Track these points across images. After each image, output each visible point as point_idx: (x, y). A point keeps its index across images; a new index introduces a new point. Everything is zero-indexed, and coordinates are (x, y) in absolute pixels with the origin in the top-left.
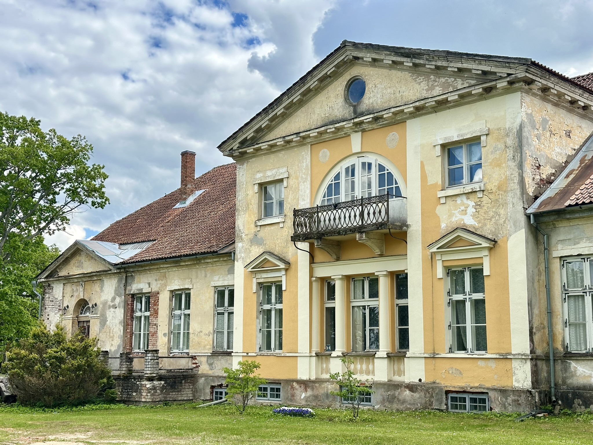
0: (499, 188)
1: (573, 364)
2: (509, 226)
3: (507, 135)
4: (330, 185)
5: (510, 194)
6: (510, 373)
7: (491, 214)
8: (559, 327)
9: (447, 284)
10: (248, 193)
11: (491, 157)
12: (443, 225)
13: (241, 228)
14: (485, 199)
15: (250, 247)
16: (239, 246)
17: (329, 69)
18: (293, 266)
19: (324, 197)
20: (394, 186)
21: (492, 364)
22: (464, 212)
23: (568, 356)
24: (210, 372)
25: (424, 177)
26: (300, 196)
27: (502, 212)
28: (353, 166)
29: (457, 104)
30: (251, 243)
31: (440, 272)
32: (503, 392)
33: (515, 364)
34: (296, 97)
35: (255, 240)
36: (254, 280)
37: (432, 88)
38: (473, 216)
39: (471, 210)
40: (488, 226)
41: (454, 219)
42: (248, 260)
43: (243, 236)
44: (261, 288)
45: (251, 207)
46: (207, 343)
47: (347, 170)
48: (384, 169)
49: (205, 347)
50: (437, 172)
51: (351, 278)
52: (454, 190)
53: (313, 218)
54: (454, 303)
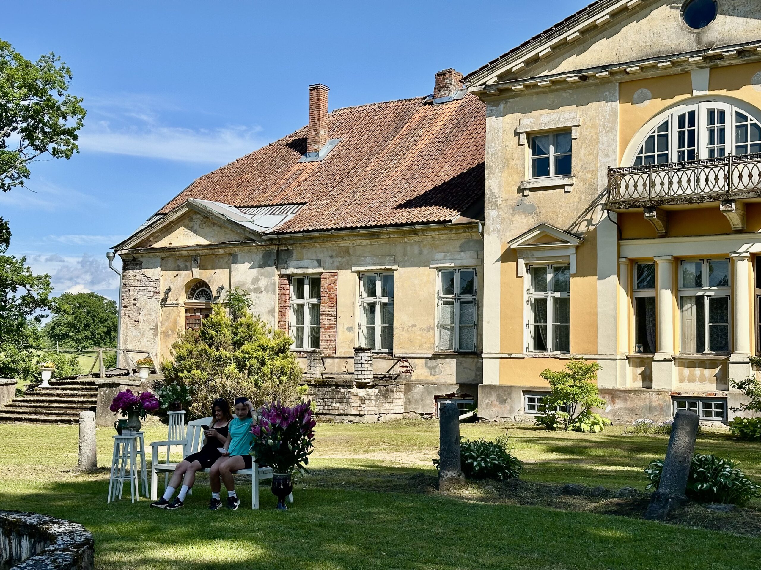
4: (652, 138)
10: (507, 143)
15: (511, 216)
16: (491, 214)
24: (432, 379)
26: (600, 151)
28: (692, 114)
30: (513, 211)
35: (521, 207)
42: (508, 234)
43: (499, 201)
44: (528, 270)
45: (512, 163)
46: (423, 340)
47: (681, 118)
48: (745, 118)
49: (421, 345)
51: (680, 261)
53: (641, 179)
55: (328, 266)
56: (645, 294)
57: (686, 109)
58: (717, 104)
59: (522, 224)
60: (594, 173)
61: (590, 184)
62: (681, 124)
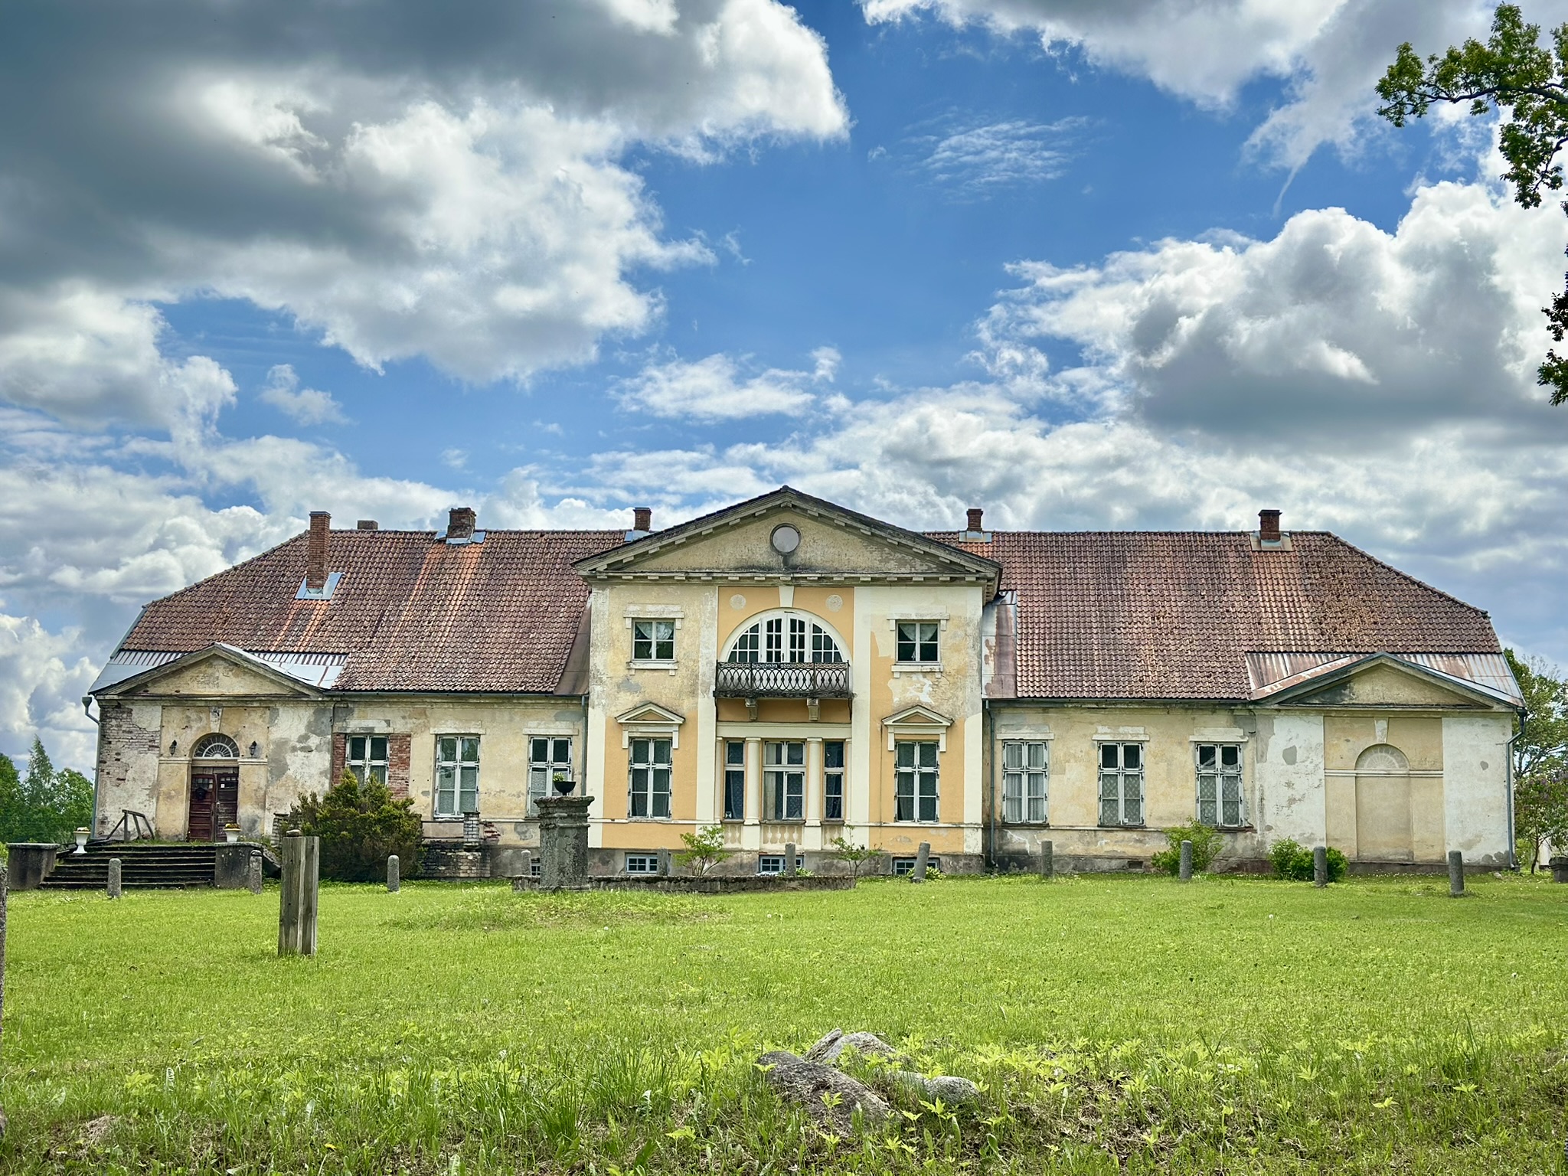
0: (958, 672)
1: (1010, 833)
2: (967, 707)
3: (968, 624)
4: (744, 637)
5: (969, 680)
6: (961, 841)
7: (949, 695)
8: (998, 800)
9: (893, 758)
10: (613, 626)
11: (950, 642)
12: (896, 699)
13: (601, 668)
14: (943, 680)
15: (616, 693)
16: (596, 690)
17: (759, 510)
18: (689, 724)
19: (735, 648)
20: (833, 651)
21: (942, 832)
22: (920, 690)
23: (1006, 826)
24: (522, 843)
25: (874, 649)
26: (702, 643)
27: (960, 694)
28: (779, 622)
29: (918, 584)
30: (619, 688)
31: (891, 746)
32: (955, 857)
33: (967, 832)
34: (706, 530)
35: (625, 685)
36: (626, 735)
37: (887, 561)
38: (930, 694)
39: (927, 689)
40: (945, 706)
41: (908, 695)
42: (613, 709)
43: (604, 678)
44: (630, 743)
45: (618, 644)
46: (513, 806)
47: (770, 624)
48: (820, 631)
49: (510, 811)
50: (890, 645)
51: (765, 741)
52: (906, 667)
53: (744, 674)
54: (899, 775)
55: (399, 727)
56: (735, 768)
57: (773, 616)
58: (799, 616)
59: (627, 701)
60: (696, 661)
61: (693, 671)
62: (770, 629)
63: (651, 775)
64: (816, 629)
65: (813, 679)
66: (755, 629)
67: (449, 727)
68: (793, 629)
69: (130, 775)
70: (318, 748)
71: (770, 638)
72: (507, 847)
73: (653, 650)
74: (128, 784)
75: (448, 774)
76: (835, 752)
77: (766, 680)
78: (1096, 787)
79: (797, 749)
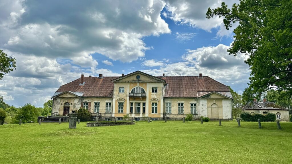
0: (160, 94)
1: (167, 115)
2: (161, 99)
3: (161, 88)
6: (160, 116)
8: (165, 110)
9: (152, 105)
10: (117, 88)
11: (159, 90)
12: (152, 97)
13: (115, 94)
14: (158, 95)
16: (114, 96)
17: (135, 74)
18: (126, 101)
19: (132, 91)
20: (144, 91)
21: (158, 115)
22: (155, 96)
25: (149, 91)
26: (127, 91)
27: (160, 97)
29: (155, 83)
31: (151, 103)
32: (159, 118)
36: (118, 102)
37: (151, 80)
40: (158, 98)
42: (116, 99)
45: (117, 90)
49: (103, 112)
50: (151, 91)
51: (135, 103)
52: (153, 93)
53: (132, 94)
54: (152, 107)
55: (90, 101)
56: (132, 106)
57: (137, 87)
58: (140, 87)
59: (118, 98)
61: (126, 94)
63: (121, 107)
64: (142, 88)
65: (141, 95)
66: (134, 88)
67: (96, 101)
68: (139, 88)
69: (56, 107)
70: (80, 104)
71: (136, 90)
72: (103, 117)
73: (121, 91)
74: (56, 109)
75: (96, 107)
76: (144, 104)
77: (135, 95)
78: (178, 109)
79: (139, 104)
